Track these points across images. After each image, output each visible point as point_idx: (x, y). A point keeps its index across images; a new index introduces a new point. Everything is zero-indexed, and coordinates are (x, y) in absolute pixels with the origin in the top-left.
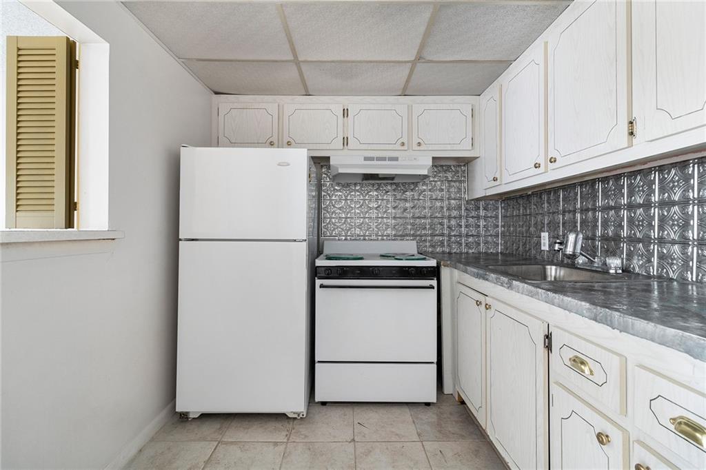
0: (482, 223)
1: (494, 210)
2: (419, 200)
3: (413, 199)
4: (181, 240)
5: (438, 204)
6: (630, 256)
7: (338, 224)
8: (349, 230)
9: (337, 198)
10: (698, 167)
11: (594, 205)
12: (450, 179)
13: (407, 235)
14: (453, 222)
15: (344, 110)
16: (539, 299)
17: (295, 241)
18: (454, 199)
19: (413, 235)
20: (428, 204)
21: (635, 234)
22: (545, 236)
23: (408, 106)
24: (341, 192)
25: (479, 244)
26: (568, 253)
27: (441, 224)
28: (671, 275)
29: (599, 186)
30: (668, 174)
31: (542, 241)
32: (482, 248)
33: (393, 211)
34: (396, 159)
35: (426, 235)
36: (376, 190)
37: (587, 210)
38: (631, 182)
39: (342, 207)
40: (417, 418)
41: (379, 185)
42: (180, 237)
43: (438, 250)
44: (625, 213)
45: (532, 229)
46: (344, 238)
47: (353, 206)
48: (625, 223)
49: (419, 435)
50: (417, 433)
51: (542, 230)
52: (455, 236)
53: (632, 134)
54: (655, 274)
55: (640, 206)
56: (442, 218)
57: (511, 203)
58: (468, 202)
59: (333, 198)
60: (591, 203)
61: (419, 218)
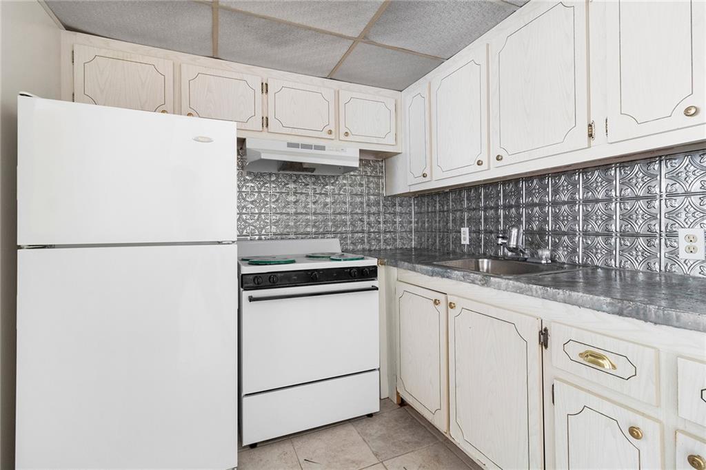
0: (398, 219)
1: (408, 207)
2: (339, 194)
3: (334, 194)
4: (20, 247)
5: (358, 199)
6: (555, 246)
7: (251, 221)
8: (264, 228)
9: (248, 190)
10: (620, 170)
11: (517, 202)
12: (369, 174)
13: (328, 232)
14: (372, 219)
15: (262, 84)
16: (532, 296)
17: (219, 243)
18: (373, 195)
19: (335, 233)
20: (348, 199)
21: (560, 228)
22: (465, 231)
23: (335, 91)
24: (252, 182)
25: (395, 240)
26: (511, 246)
27: (362, 220)
28: (596, 263)
29: (523, 185)
30: (592, 176)
31: (462, 236)
32: (399, 244)
33: (313, 206)
34: (323, 148)
35: (346, 232)
36: (295, 182)
37: (511, 207)
38: (555, 182)
39: (255, 201)
40: (366, 435)
41: (298, 177)
42: (18, 244)
43: (358, 248)
44: (549, 210)
45: (450, 224)
46: (257, 237)
47: (268, 200)
48: (550, 219)
49: (376, 455)
50: (373, 452)
51: (462, 225)
52: (374, 232)
53: (590, 135)
54: (580, 262)
55: (564, 203)
56: (362, 214)
57: (426, 200)
58: (386, 198)
59: (244, 189)
60: (514, 201)
61: (340, 214)
